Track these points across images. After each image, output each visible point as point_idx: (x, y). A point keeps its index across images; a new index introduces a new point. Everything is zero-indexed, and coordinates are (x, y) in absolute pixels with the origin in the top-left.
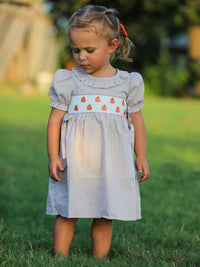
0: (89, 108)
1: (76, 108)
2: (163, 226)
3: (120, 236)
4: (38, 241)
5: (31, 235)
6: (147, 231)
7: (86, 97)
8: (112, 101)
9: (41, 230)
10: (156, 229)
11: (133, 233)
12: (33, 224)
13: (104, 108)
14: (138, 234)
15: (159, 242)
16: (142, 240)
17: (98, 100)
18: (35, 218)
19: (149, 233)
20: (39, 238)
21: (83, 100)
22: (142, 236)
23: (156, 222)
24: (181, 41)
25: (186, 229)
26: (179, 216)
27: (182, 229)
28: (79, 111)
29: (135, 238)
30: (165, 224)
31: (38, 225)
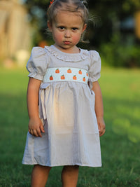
0: (63, 77)
1: (51, 78)
2: (117, 169)
3: (83, 178)
4: (18, 184)
5: (12, 179)
6: (104, 174)
7: (60, 69)
8: (80, 72)
9: (20, 175)
10: (111, 171)
11: (93, 175)
12: (14, 171)
13: (75, 77)
14: (97, 176)
15: (114, 182)
16: (100, 181)
17: (69, 71)
18: (15, 165)
19: (106, 175)
20: (19, 181)
21: (57, 71)
22: (100, 178)
23: (111, 166)
24: (129, 23)
25: (134, 171)
26: (130, 161)
27: (131, 172)
28: (54, 80)
29: (94, 179)
30: (118, 168)
31: (17, 171)
